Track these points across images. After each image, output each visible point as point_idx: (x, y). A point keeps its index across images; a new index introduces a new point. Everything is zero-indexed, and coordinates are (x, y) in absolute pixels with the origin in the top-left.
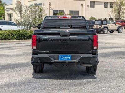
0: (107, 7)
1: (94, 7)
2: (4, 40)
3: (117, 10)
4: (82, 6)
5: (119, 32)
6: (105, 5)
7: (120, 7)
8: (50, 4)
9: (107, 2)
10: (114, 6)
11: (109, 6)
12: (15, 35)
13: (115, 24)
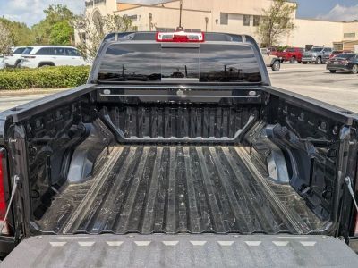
0: (248, 25)
1: (226, 24)
2: (51, 87)
3: (267, 28)
4: (207, 21)
5: (273, 70)
6: (245, 20)
7: (271, 25)
8: (151, 17)
9: (250, 16)
10: (261, 22)
11: (251, 22)
12: (74, 77)
13: (268, 54)
